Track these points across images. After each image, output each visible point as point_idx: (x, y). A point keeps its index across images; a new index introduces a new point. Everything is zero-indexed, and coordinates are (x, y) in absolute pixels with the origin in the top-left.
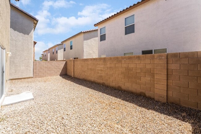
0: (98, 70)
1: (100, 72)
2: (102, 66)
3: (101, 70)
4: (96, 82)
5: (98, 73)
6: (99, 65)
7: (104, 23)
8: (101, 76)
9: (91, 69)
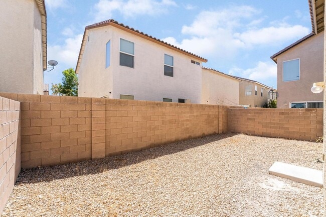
0: (183, 121)
1: (185, 123)
2: (188, 115)
3: (187, 121)
4: (180, 139)
5: (183, 125)
6: (185, 113)
7: (134, 35)
8: (187, 129)
9: (171, 122)
